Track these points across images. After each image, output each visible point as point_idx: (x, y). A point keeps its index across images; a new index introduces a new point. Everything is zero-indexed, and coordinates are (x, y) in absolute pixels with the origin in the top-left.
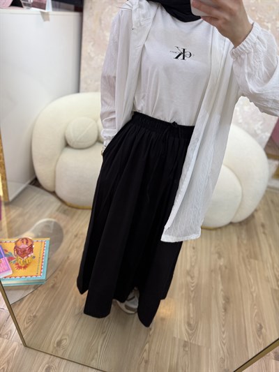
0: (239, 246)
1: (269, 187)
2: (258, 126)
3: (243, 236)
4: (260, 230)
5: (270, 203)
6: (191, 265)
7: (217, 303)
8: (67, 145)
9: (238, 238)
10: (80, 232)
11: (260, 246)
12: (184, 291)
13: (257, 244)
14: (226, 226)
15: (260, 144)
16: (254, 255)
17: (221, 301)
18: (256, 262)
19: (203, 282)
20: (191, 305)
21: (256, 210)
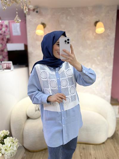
1: (117, 118)
2: (104, 94)
3: (116, 145)
8: (28, 118)
14: (106, 141)
15: (108, 101)
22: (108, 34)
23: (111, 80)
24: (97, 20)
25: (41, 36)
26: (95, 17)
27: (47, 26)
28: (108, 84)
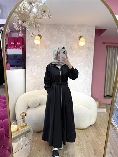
0: (94, 133)
2: (86, 92)
4: (99, 126)
5: (100, 117)
6: (79, 142)
7: (92, 152)
8: (29, 108)
9: (92, 130)
10: (34, 140)
11: (101, 131)
12: (78, 151)
13: (99, 130)
16: (100, 135)
17: (93, 151)
18: (101, 136)
19: (84, 146)
20: (82, 155)
21: (96, 121)
22: (89, 46)
23: (91, 81)
24: (81, 36)
25: (38, 45)
26: (79, 33)
27: (43, 38)
28: (89, 84)
